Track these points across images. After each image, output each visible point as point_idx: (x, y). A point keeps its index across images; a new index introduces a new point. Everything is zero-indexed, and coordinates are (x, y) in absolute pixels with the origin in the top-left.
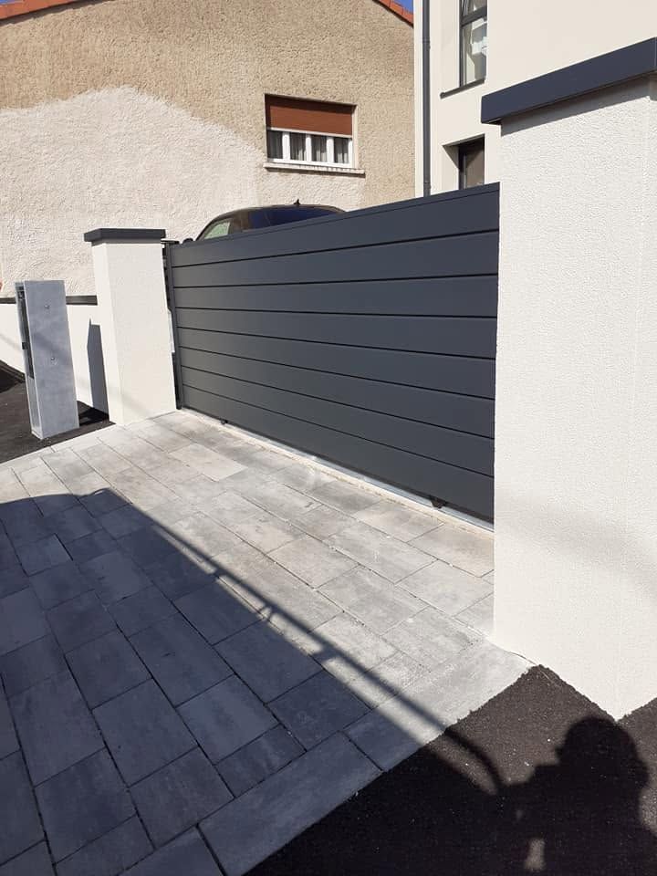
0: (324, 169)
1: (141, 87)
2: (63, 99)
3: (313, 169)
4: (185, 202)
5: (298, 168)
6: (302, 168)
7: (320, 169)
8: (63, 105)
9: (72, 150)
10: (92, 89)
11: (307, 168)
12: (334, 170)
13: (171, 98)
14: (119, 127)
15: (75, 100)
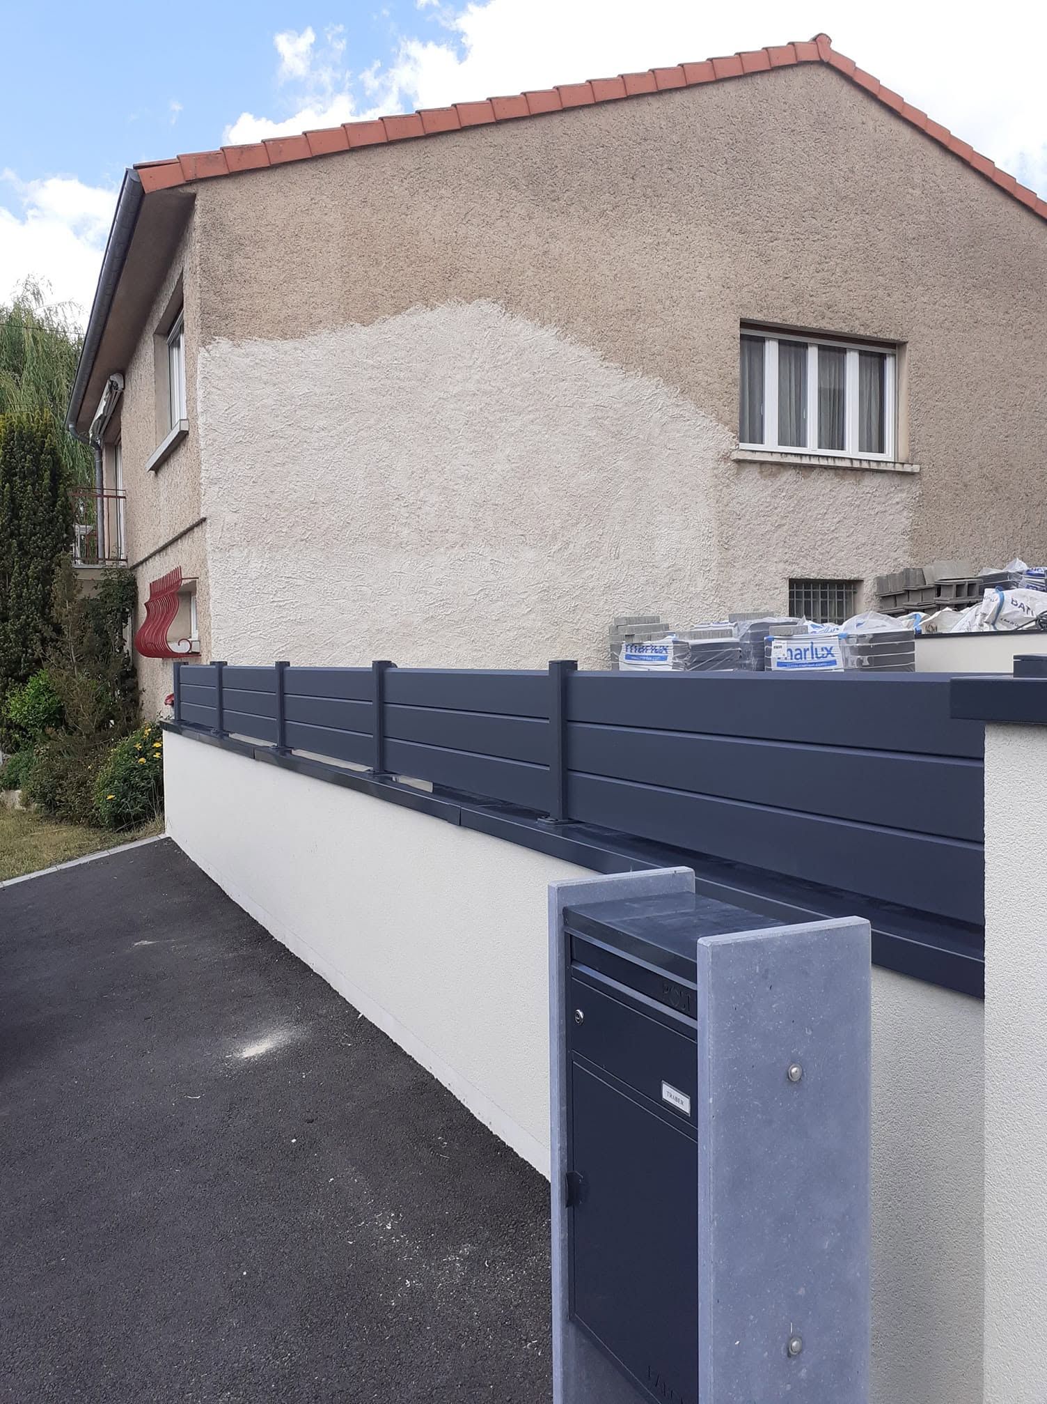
0: (847, 464)
1: (511, 303)
2: (363, 324)
3: (823, 462)
4: (581, 526)
5: (797, 460)
6: (805, 461)
7: (839, 463)
8: (363, 335)
9: (372, 421)
10: (419, 304)
11: (814, 461)
12: (865, 465)
13: (566, 325)
14: (466, 380)
15: (386, 327)
